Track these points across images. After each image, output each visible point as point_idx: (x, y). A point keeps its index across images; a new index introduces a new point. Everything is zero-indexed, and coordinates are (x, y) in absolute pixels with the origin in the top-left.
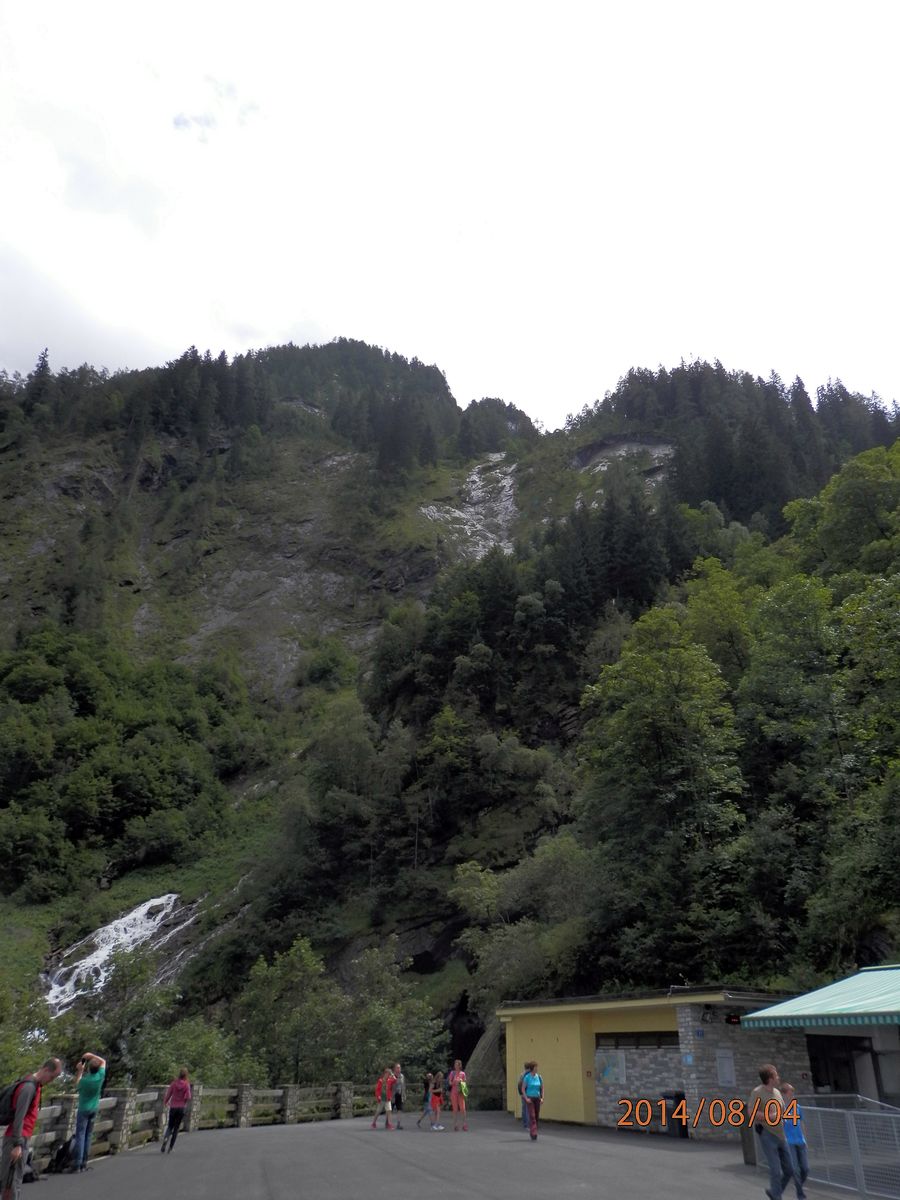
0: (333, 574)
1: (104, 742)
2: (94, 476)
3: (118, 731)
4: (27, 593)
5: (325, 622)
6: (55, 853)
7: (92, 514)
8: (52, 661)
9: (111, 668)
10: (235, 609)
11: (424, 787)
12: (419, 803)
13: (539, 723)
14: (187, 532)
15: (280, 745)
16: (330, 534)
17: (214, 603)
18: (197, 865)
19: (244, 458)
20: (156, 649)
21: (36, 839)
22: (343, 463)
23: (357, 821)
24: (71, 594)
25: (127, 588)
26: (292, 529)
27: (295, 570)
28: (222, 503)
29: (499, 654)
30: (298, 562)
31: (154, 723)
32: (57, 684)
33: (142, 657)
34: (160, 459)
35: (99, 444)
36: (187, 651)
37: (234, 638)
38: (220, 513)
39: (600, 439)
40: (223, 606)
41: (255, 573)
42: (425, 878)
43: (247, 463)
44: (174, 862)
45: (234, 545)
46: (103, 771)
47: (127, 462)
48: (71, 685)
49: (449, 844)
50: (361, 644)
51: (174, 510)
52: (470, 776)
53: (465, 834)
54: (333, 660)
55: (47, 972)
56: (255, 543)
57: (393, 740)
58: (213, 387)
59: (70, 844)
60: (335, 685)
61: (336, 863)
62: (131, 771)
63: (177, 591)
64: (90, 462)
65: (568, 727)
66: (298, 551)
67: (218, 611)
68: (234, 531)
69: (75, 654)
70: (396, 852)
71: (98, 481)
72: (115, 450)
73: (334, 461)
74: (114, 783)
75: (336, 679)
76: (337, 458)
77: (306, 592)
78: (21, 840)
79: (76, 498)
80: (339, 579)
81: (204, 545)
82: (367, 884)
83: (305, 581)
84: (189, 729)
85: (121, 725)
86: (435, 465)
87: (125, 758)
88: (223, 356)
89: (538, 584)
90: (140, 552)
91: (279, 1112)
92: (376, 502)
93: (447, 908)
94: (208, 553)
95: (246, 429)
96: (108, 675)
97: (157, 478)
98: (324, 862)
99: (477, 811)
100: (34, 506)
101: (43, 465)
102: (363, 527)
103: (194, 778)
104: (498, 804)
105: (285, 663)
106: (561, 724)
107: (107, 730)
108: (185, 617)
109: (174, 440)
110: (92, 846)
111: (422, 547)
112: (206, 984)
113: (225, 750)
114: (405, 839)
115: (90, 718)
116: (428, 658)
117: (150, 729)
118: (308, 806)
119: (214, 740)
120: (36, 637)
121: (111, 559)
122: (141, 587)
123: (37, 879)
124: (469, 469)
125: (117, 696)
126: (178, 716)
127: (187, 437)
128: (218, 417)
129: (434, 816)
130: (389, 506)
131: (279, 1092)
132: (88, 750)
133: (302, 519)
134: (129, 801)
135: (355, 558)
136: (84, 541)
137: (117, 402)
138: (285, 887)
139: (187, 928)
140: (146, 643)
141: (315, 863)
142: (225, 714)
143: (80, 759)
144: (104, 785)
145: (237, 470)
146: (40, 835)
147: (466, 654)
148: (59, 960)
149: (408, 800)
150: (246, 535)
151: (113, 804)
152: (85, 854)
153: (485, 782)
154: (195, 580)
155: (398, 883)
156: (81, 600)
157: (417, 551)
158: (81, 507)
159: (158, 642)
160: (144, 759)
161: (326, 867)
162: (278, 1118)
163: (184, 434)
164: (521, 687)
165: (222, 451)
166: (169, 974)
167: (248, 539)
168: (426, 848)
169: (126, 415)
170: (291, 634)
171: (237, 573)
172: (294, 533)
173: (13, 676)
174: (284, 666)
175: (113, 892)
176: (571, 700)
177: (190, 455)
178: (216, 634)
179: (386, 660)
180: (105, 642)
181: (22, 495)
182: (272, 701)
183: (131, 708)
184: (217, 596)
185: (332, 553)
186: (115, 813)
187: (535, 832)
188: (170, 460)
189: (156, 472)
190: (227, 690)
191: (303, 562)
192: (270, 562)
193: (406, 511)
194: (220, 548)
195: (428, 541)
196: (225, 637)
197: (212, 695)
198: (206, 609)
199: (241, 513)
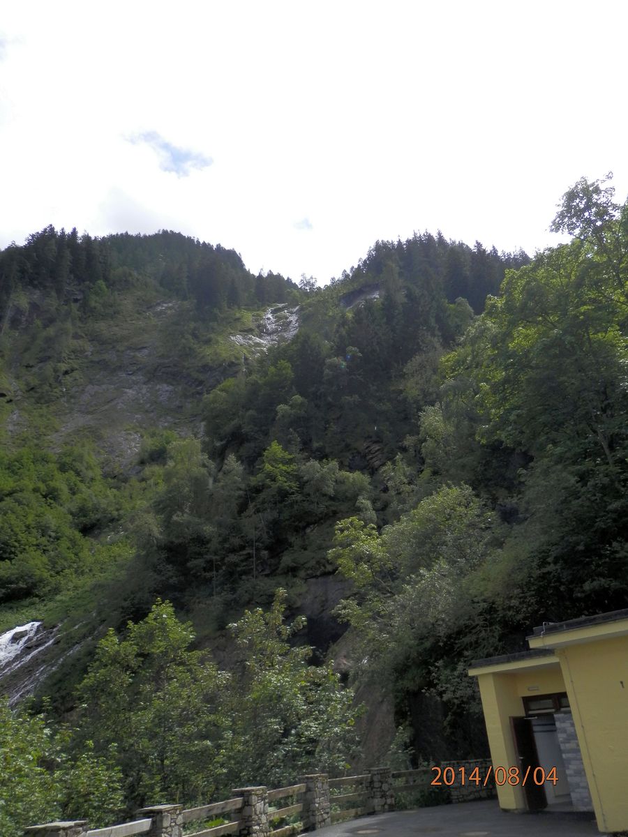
0: (165, 385)
5: (161, 419)
10: (89, 413)
11: (258, 511)
12: (255, 525)
13: (351, 458)
14: (49, 358)
15: (127, 506)
16: (162, 357)
17: (72, 409)
18: (58, 597)
19: (93, 304)
20: (26, 443)
22: (170, 308)
23: (201, 541)
25: (2, 399)
26: (132, 354)
28: (76, 336)
29: (312, 404)
30: (138, 378)
31: (21, 491)
33: (14, 450)
34: (27, 305)
36: (51, 445)
37: (88, 433)
38: (75, 343)
39: (359, 287)
40: (79, 411)
41: (104, 387)
43: (95, 308)
44: (37, 596)
45: (87, 367)
49: (282, 556)
51: (39, 342)
52: (297, 497)
53: (295, 548)
56: (104, 365)
57: (228, 472)
58: (67, 253)
61: (182, 578)
63: (43, 401)
65: (374, 459)
66: (137, 370)
67: (76, 415)
68: (86, 357)
70: (236, 565)
73: (162, 307)
75: (170, 458)
76: (165, 305)
77: (145, 398)
80: (170, 388)
81: (63, 367)
82: (211, 595)
83: (144, 391)
84: (51, 495)
86: (239, 308)
88: (74, 232)
89: (340, 350)
90: (11, 373)
92: (197, 332)
94: (66, 373)
95: (94, 284)
97: (24, 319)
98: (171, 577)
99: (305, 528)
102: (188, 349)
103: (56, 532)
104: (322, 521)
105: (130, 449)
106: (368, 458)
108: (49, 419)
109: (38, 292)
111: (233, 363)
113: (83, 511)
116: (252, 413)
117: (18, 495)
118: (155, 529)
119: (73, 505)
122: (13, 398)
124: (264, 311)
126: (42, 486)
127: (48, 290)
128: (72, 276)
129: (268, 533)
130: (206, 335)
133: (140, 346)
135: (182, 372)
138: (136, 601)
140: (17, 439)
141: (164, 578)
142: (82, 487)
145: (87, 312)
147: (286, 403)
149: (244, 521)
150: (96, 359)
154: (56, 393)
157: (229, 366)
159: (27, 437)
160: (13, 517)
161: (174, 580)
163: (45, 287)
164: (332, 430)
165: (76, 300)
167: (98, 363)
168: (263, 560)
170: (133, 429)
171: (90, 387)
172: (134, 357)
174: (129, 451)
176: (374, 439)
177: (50, 303)
178: (74, 431)
182: (121, 476)
184: (74, 404)
185: (163, 370)
188: (34, 306)
189: (24, 315)
190: (83, 469)
191: (141, 377)
192: (116, 378)
193: (220, 339)
194: (77, 369)
195: (237, 358)
196: (82, 433)
197: (72, 472)
198: (66, 414)
199: (92, 344)
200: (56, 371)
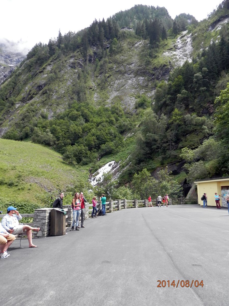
0: (141, 77)
1: (93, 128)
2: (78, 62)
3: (95, 125)
4: (69, 95)
5: (141, 91)
6: (87, 154)
7: (79, 72)
8: (77, 111)
9: (91, 110)
10: (117, 91)
11: (171, 130)
12: (170, 135)
13: (202, 110)
14: (102, 72)
15: (133, 124)
16: (139, 66)
17: (112, 90)
18: (118, 154)
19: (114, 49)
20: (100, 104)
21: (82, 151)
22: (140, 44)
23: (155, 140)
24: (78, 93)
25: (91, 90)
26: (129, 66)
27: (131, 78)
28: (110, 63)
29: (189, 92)
31: (103, 122)
32: (79, 116)
33: (97, 107)
34: (93, 54)
35: (77, 53)
36: (108, 104)
37: (118, 99)
38: (110, 65)
39: (218, 18)
40: (114, 90)
41: (121, 80)
42: (173, 153)
43: (114, 50)
44: (113, 154)
45: (115, 74)
46: (93, 135)
47: (85, 56)
48: (83, 116)
49: (179, 144)
50: (151, 95)
51: (98, 67)
52: (184, 126)
53: (183, 141)
54: (144, 100)
55: (90, 179)
56: (120, 72)
57: (162, 119)
58: (102, 29)
59: (89, 151)
60: (146, 107)
61: (151, 151)
62: (99, 134)
63: (103, 89)
64: (76, 58)
65: (211, 110)
66: (131, 72)
67: (114, 92)
68: (114, 70)
69: (82, 108)
70: (165, 147)
71: (79, 63)
72: (81, 53)
73: (137, 44)
74: (96, 137)
75: (145, 106)
76: (139, 43)
77: (135, 83)
78: (79, 151)
79: (75, 68)
80: (143, 78)
81: (107, 75)
82: (159, 155)
83: (134, 80)
84: (111, 123)
85: (95, 123)
86: (167, 39)
87: (98, 131)
88: (103, 20)
89: (200, 69)
90: (92, 80)
91: (144, 205)
92: (151, 54)
93: (180, 159)
94: (108, 77)
96: (90, 112)
97: (93, 59)
98: (148, 151)
99: (186, 135)
100: (66, 73)
101: (65, 61)
102: (148, 62)
103: (114, 134)
104: (192, 133)
105: (132, 103)
106: (209, 109)
107: (93, 125)
108: (106, 95)
109: (95, 47)
110: (94, 152)
111: (165, 65)
112: (124, 180)
113: (120, 127)
114: (168, 144)
115: (88, 123)
116: (169, 96)
117: (102, 124)
118: (142, 138)
119: (117, 125)
120: (73, 105)
121: (86, 83)
122: (94, 89)
123: (84, 159)
124: (177, 38)
125: (93, 117)
126: (108, 120)
127: (98, 46)
128: (105, 38)
129: (175, 137)
130: (155, 54)
131: (144, 201)
132: (89, 130)
133: (131, 63)
134: (100, 141)
135: (147, 71)
136: (79, 79)
137: (79, 40)
138: (139, 157)
139: (118, 168)
140: (98, 103)
141: (146, 151)
142: (119, 118)
143: (88, 132)
144: (94, 138)
145: (113, 52)
146: (83, 150)
147: (180, 93)
148: (92, 176)
149: (168, 134)
150: (117, 70)
151: (97, 142)
152: (93, 153)
153: (188, 127)
154: (106, 85)
155: (167, 154)
156: (81, 94)
157: (164, 66)
158: (76, 71)
159: (100, 102)
160: (102, 131)
161: (148, 152)
162: (144, 206)
163: (97, 45)
164: (196, 100)
165: (108, 48)
166: (115, 178)
167: (118, 71)
168: (173, 146)
169: (82, 43)
170: (132, 95)
171: (116, 81)
172: (130, 67)
173: (70, 115)
175: (100, 161)
176: (211, 102)
177: (100, 51)
178: (114, 98)
179: (158, 98)
180: (88, 104)
181: (62, 70)
182: (130, 113)
183: (97, 119)
184: (112, 88)
185: (140, 71)
186: (98, 144)
187: (202, 139)
188: (95, 53)
189: (92, 57)
190: (118, 112)
191: (133, 75)
192: (124, 77)
193: (159, 55)
194: (111, 75)
195: (166, 63)
196: (116, 99)
197: (115, 114)
198: (110, 92)
199: (115, 64)
200: (105, 77)
